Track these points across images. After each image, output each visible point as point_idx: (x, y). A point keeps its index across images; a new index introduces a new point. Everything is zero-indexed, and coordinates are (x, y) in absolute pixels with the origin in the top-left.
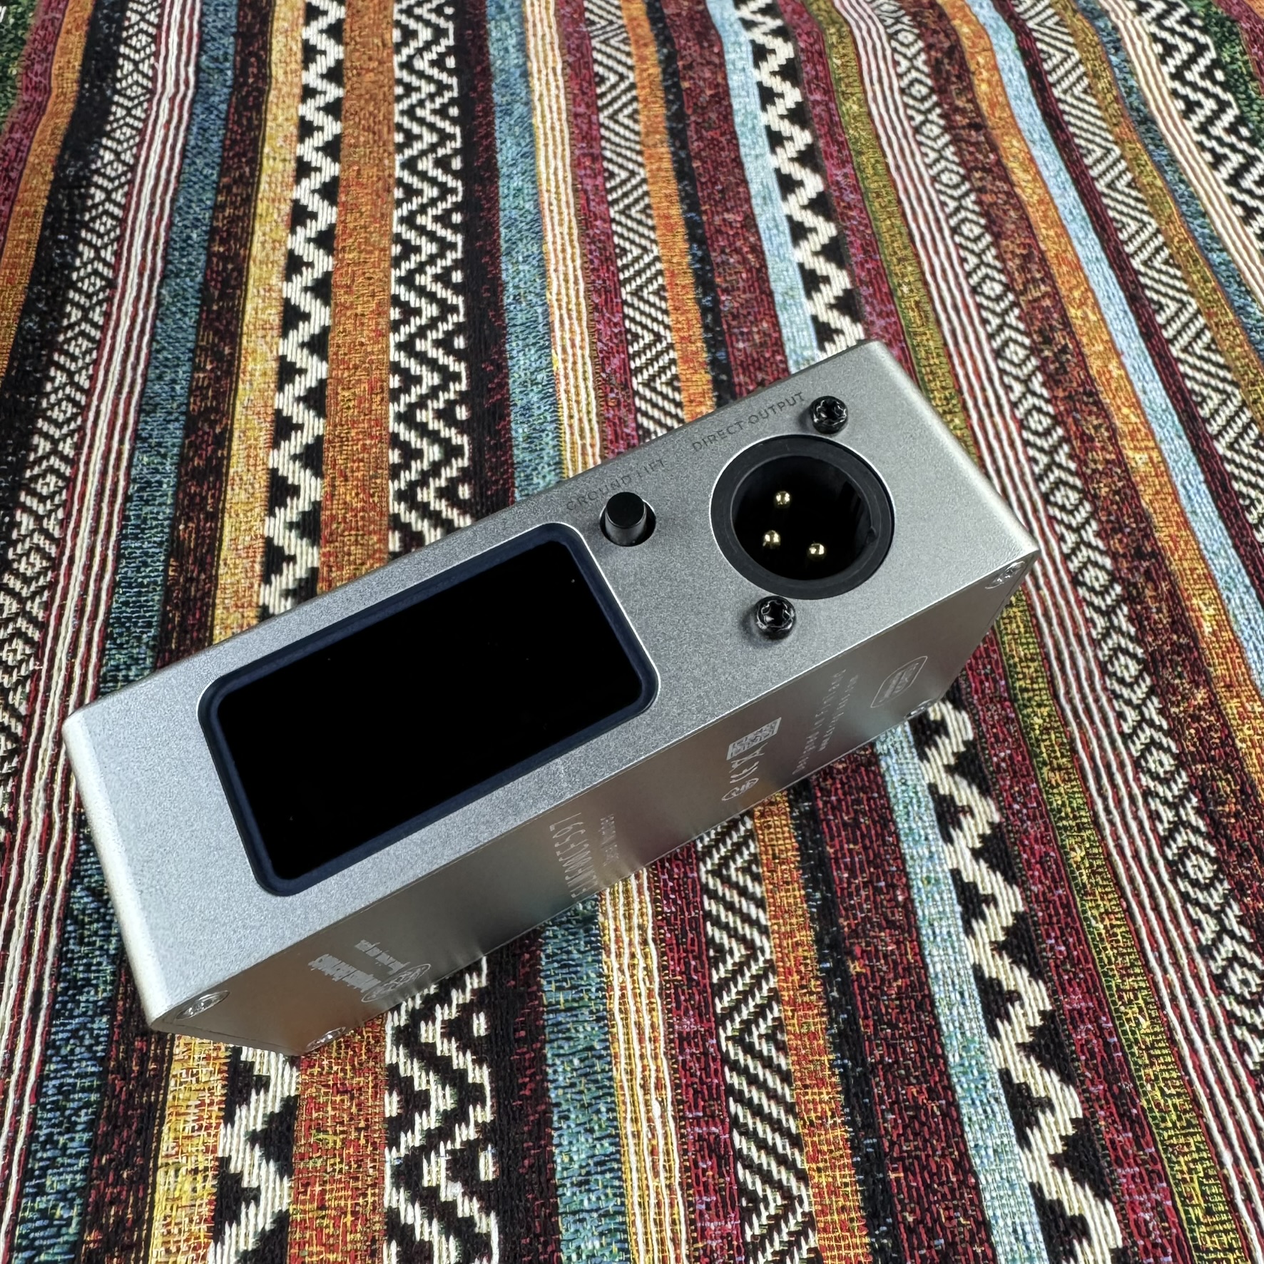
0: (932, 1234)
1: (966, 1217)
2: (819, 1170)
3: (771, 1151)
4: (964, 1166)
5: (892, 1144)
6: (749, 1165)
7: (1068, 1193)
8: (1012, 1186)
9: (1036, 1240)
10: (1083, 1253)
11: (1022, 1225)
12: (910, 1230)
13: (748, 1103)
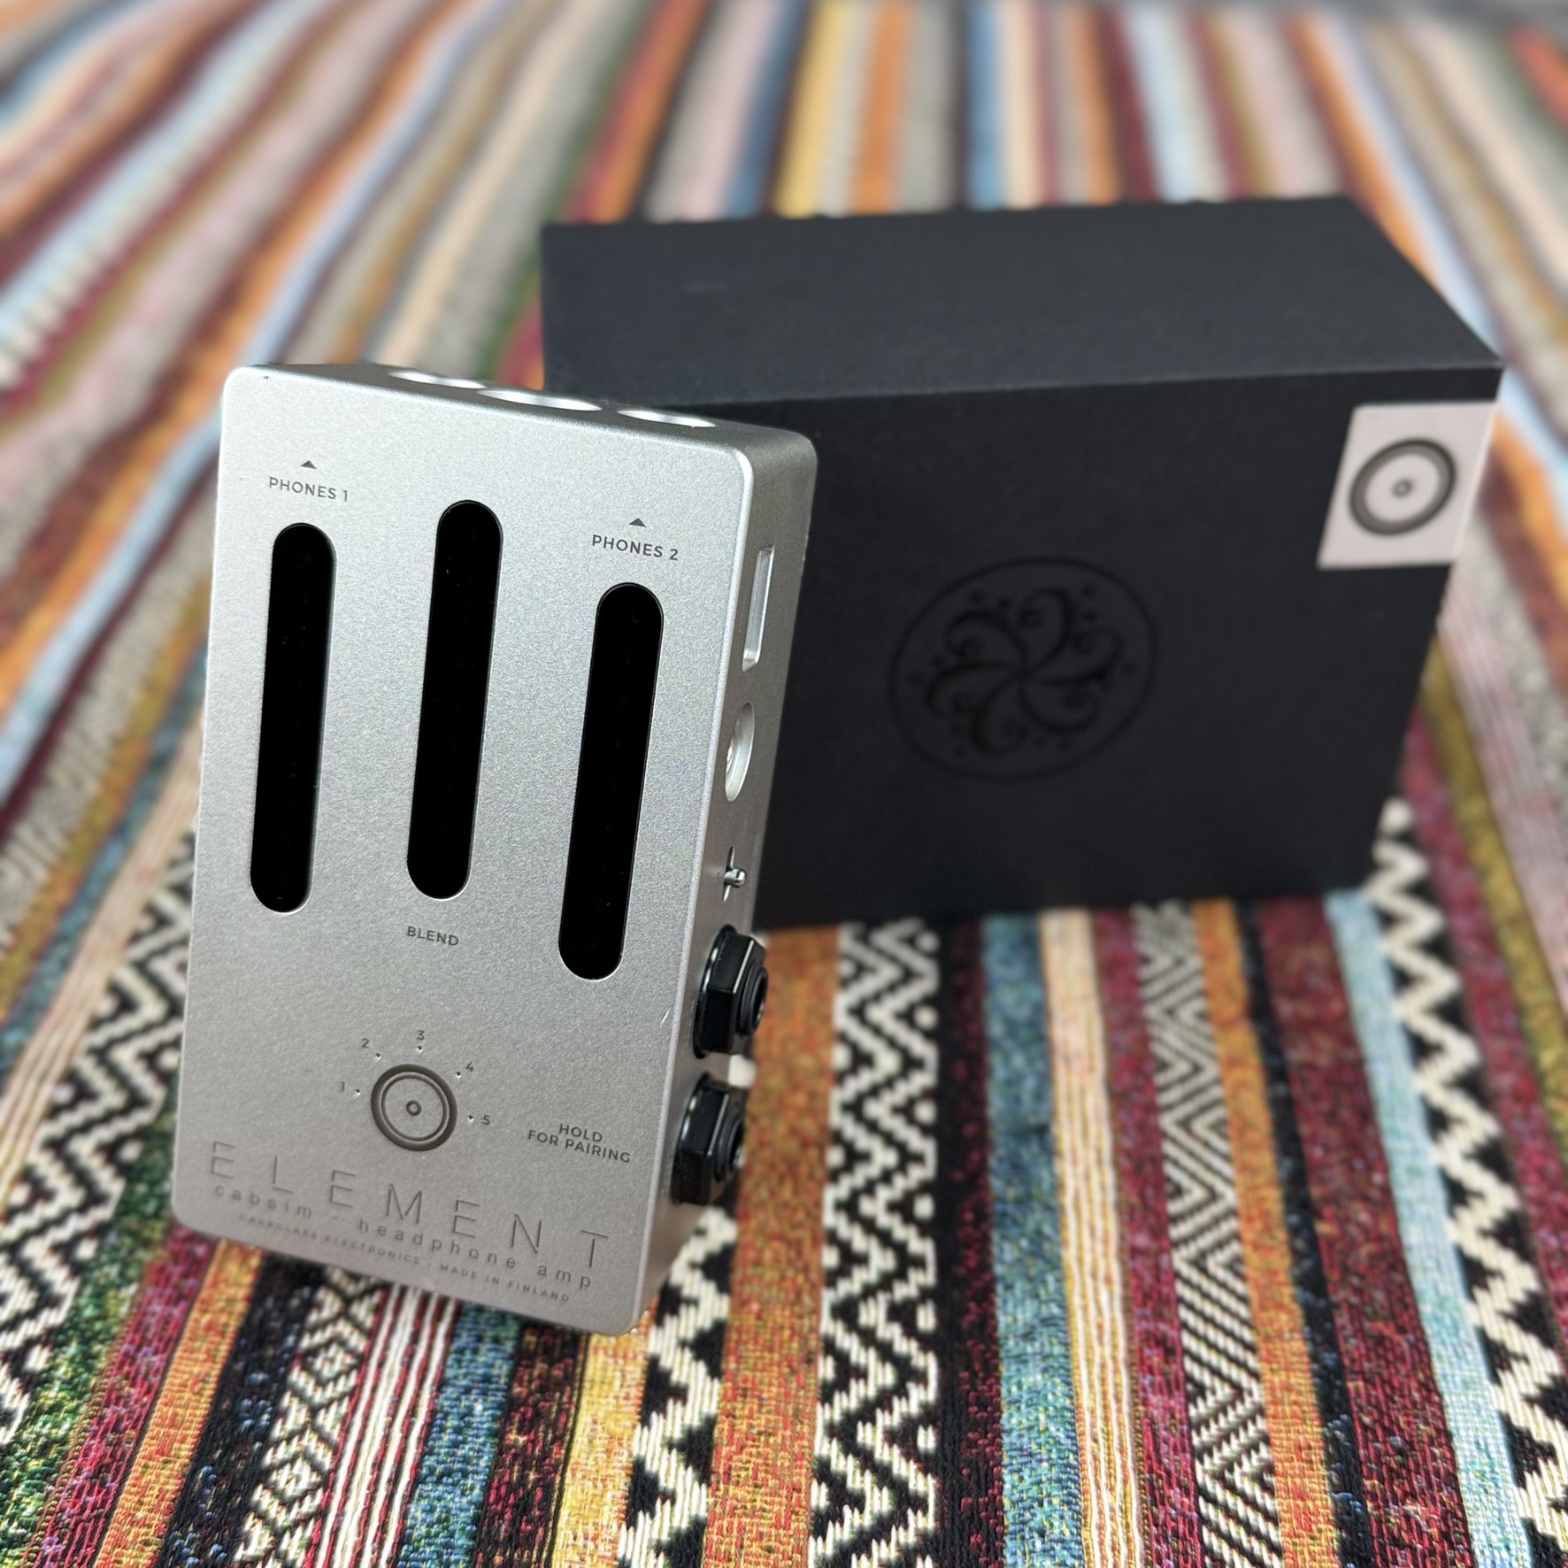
0: (1388, 1432)
1: (1426, 1423)
2: (1272, 1371)
3: (1222, 1352)
4: (1430, 1388)
5: (1353, 1361)
6: (1197, 1359)
7: (1537, 1423)
8: (1479, 1410)
9: (1499, 1452)
10: (1548, 1469)
11: (1485, 1439)
12: (1365, 1427)
13: (1200, 1314)
